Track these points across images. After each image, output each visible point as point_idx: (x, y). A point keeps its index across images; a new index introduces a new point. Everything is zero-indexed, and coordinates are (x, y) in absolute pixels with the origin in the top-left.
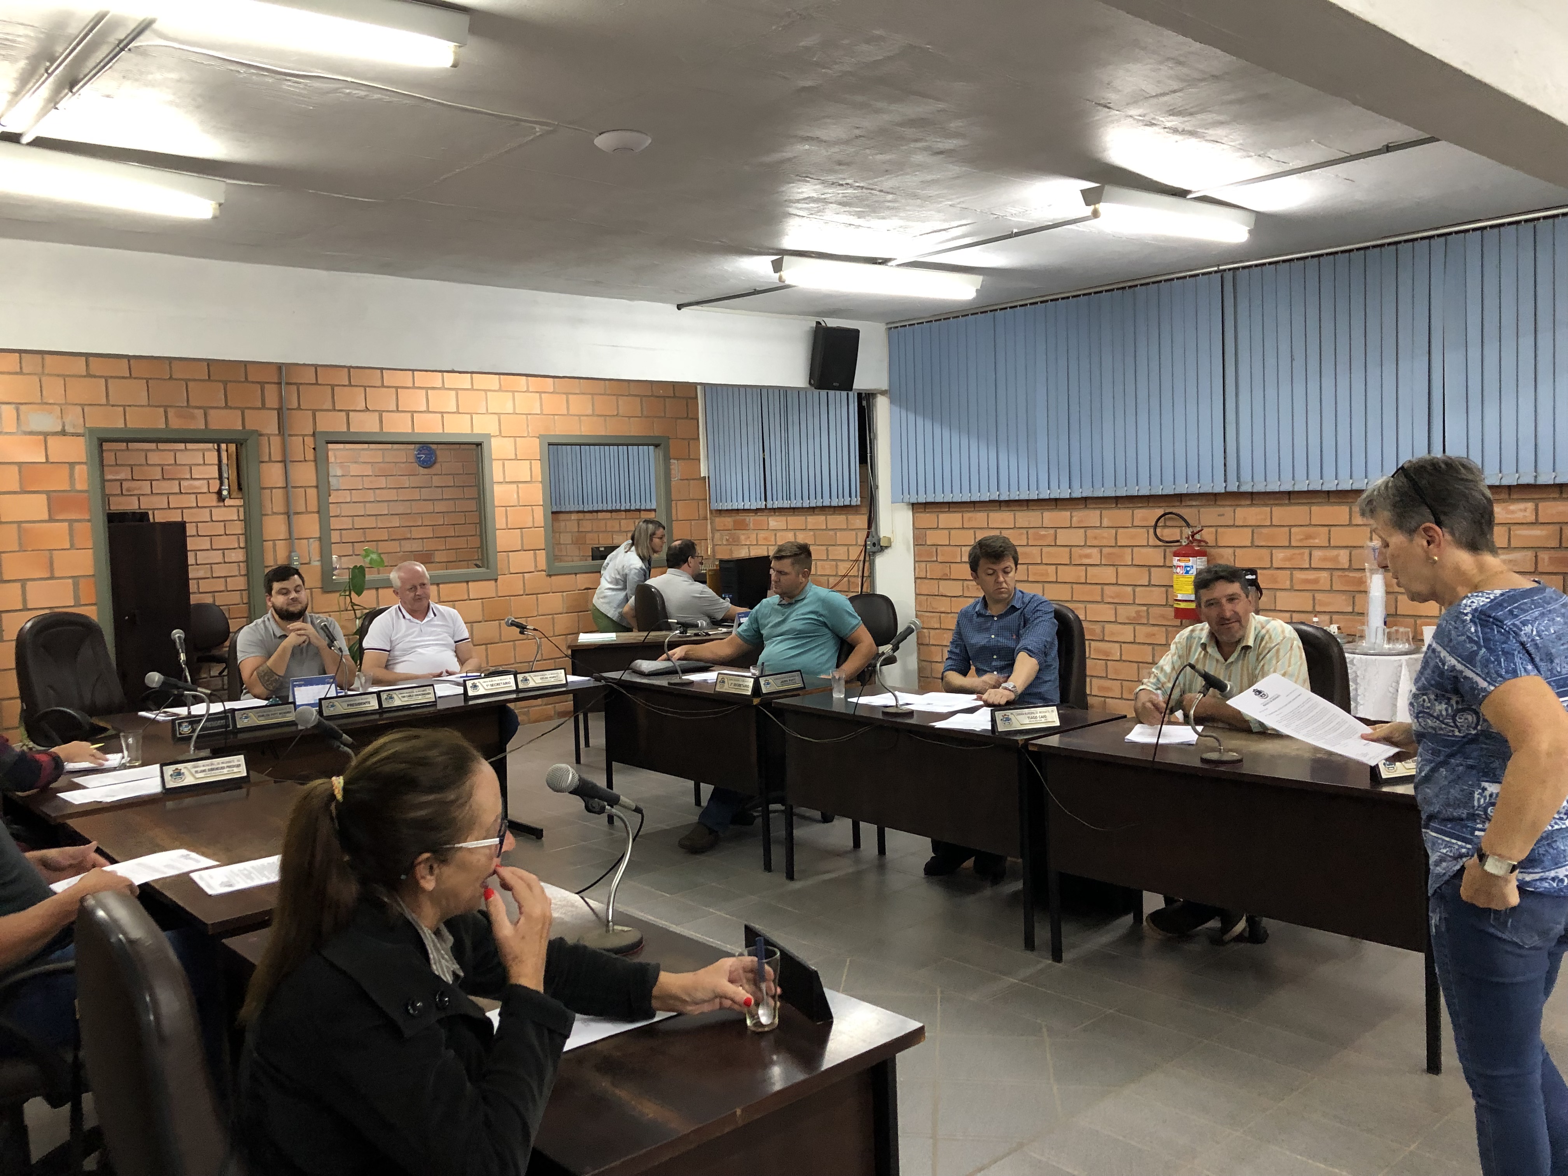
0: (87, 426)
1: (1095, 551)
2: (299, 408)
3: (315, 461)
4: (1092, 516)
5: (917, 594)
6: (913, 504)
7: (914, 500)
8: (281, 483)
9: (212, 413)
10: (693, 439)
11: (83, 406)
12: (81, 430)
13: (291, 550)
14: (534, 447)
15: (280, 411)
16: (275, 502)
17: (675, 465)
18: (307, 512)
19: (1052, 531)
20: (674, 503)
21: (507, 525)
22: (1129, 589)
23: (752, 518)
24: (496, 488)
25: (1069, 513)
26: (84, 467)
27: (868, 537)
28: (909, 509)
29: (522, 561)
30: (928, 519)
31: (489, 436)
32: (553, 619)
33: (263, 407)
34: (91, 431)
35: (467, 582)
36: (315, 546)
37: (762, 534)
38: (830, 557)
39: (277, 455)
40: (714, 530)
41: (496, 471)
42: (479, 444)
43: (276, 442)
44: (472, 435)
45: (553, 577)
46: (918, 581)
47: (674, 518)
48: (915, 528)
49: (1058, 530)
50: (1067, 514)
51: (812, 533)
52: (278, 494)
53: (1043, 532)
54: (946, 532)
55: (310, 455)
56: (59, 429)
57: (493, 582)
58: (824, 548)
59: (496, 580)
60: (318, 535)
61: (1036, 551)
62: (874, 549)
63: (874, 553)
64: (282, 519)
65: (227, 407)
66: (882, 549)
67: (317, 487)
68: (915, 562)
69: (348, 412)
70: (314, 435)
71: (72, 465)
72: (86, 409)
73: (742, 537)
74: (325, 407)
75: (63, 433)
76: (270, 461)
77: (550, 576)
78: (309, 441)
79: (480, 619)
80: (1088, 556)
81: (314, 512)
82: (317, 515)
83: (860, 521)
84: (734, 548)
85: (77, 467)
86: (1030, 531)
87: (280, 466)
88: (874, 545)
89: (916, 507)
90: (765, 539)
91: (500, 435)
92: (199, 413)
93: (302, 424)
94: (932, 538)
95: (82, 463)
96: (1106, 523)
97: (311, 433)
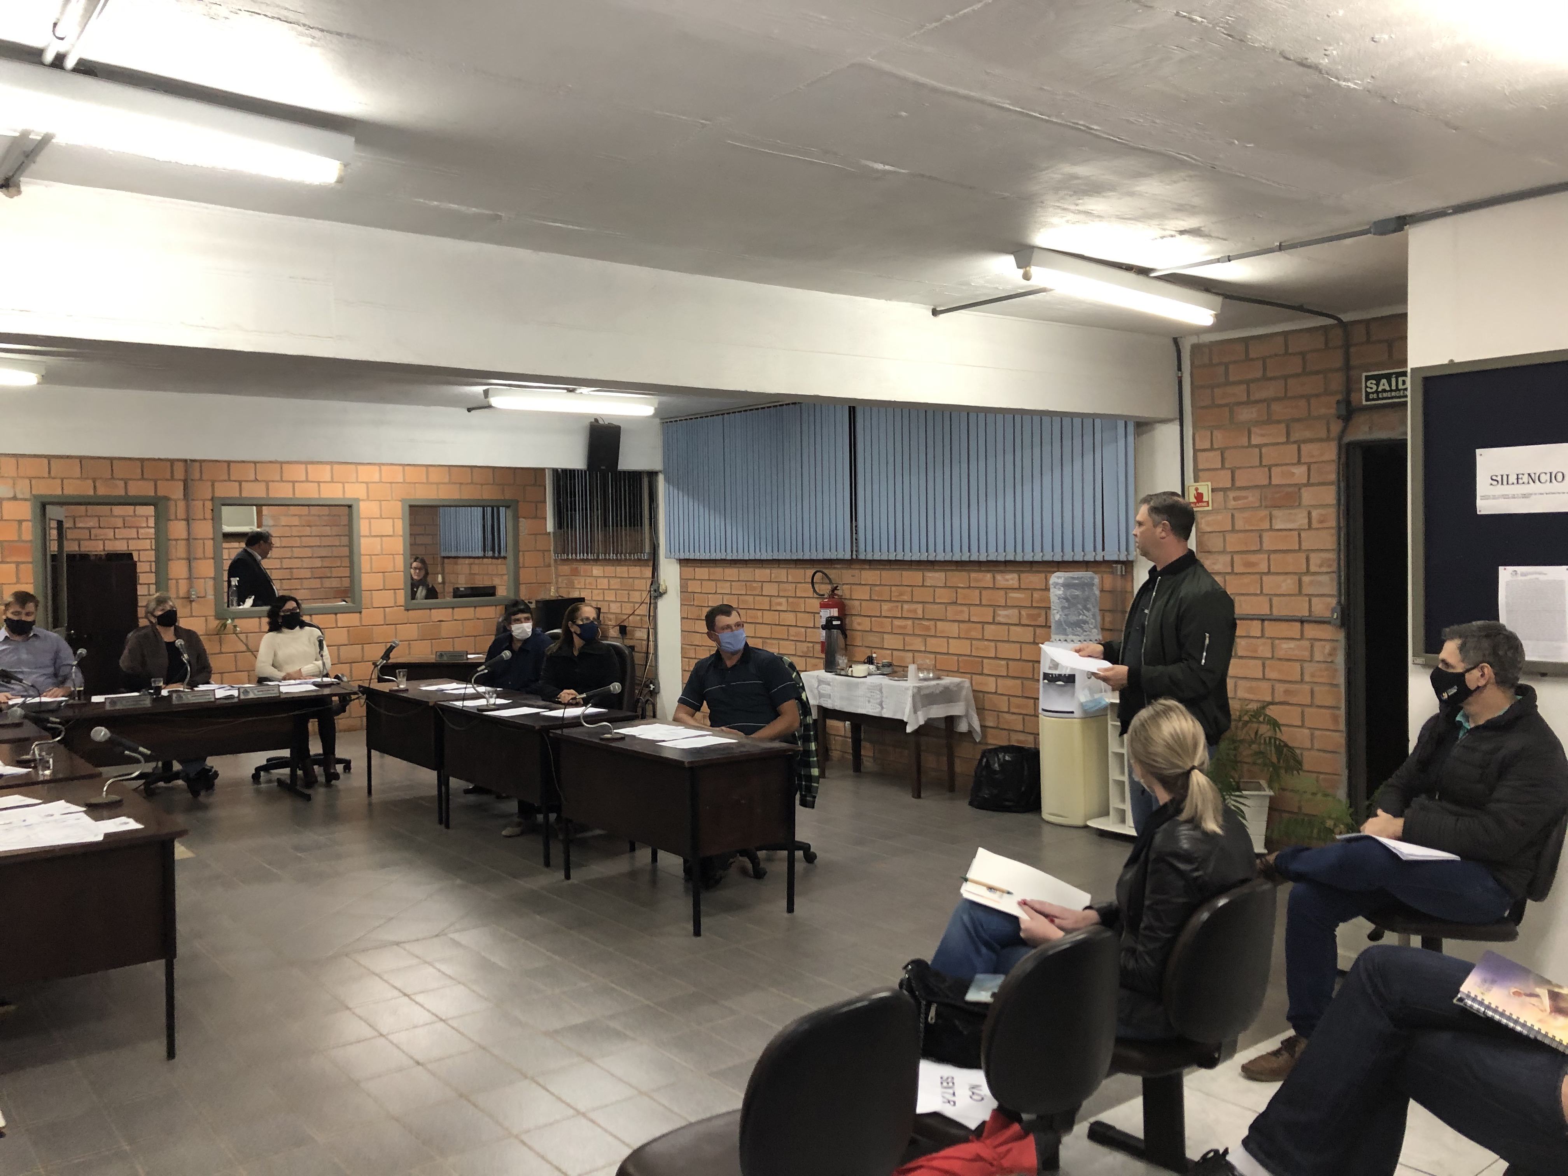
0: (33, 493)
1: (783, 600)
2: (201, 479)
3: (213, 519)
4: (781, 573)
5: (682, 631)
6: (680, 560)
7: (682, 557)
8: (184, 535)
9: (131, 483)
10: (541, 502)
11: (30, 479)
12: (28, 496)
13: (191, 586)
14: (397, 509)
15: (185, 482)
16: (180, 550)
17: (524, 524)
18: (205, 558)
19: (760, 584)
20: (521, 553)
21: (371, 569)
22: (803, 630)
23: (582, 566)
24: (363, 541)
25: (769, 571)
26: (30, 524)
27: (651, 584)
28: (676, 564)
29: (385, 598)
30: (689, 571)
31: (357, 500)
32: (409, 644)
33: (172, 478)
34: (36, 497)
35: (336, 614)
36: (211, 583)
37: (589, 580)
38: (630, 600)
39: (181, 513)
40: (557, 576)
41: (363, 527)
42: (350, 506)
43: (181, 505)
44: (344, 499)
45: (410, 612)
46: (683, 620)
47: (521, 565)
48: (681, 579)
49: (764, 584)
50: (768, 571)
51: (619, 580)
52: (182, 545)
53: (755, 585)
54: (699, 582)
55: (209, 515)
56: (11, 495)
57: (358, 614)
58: (627, 592)
59: (360, 612)
60: (212, 575)
61: (750, 598)
62: (656, 594)
63: (656, 598)
64: (184, 563)
65: (143, 478)
66: (661, 595)
67: (213, 539)
68: (681, 605)
69: (240, 482)
70: (212, 499)
71: (20, 522)
72: (33, 482)
73: (576, 582)
74: (221, 478)
75: (15, 498)
76: (176, 519)
77: (408, 610)
78: (209, 504)
79: (346, 643)
80: (780, 604)
81: (210, 558)
82: (212, 561)
83: (648, 572)
84: (570, 590)
85: (24, 524)
86: (748, 583)
87: (184, 523)
88: (655, 591)
89: (684, 562)
90: (590, 584)
91: (368, 499)
92: (122, 483)
93: (203, 491)
94: (693, 586)
95: (28, 520)
96: (790, 579)
97: (210, 497)
